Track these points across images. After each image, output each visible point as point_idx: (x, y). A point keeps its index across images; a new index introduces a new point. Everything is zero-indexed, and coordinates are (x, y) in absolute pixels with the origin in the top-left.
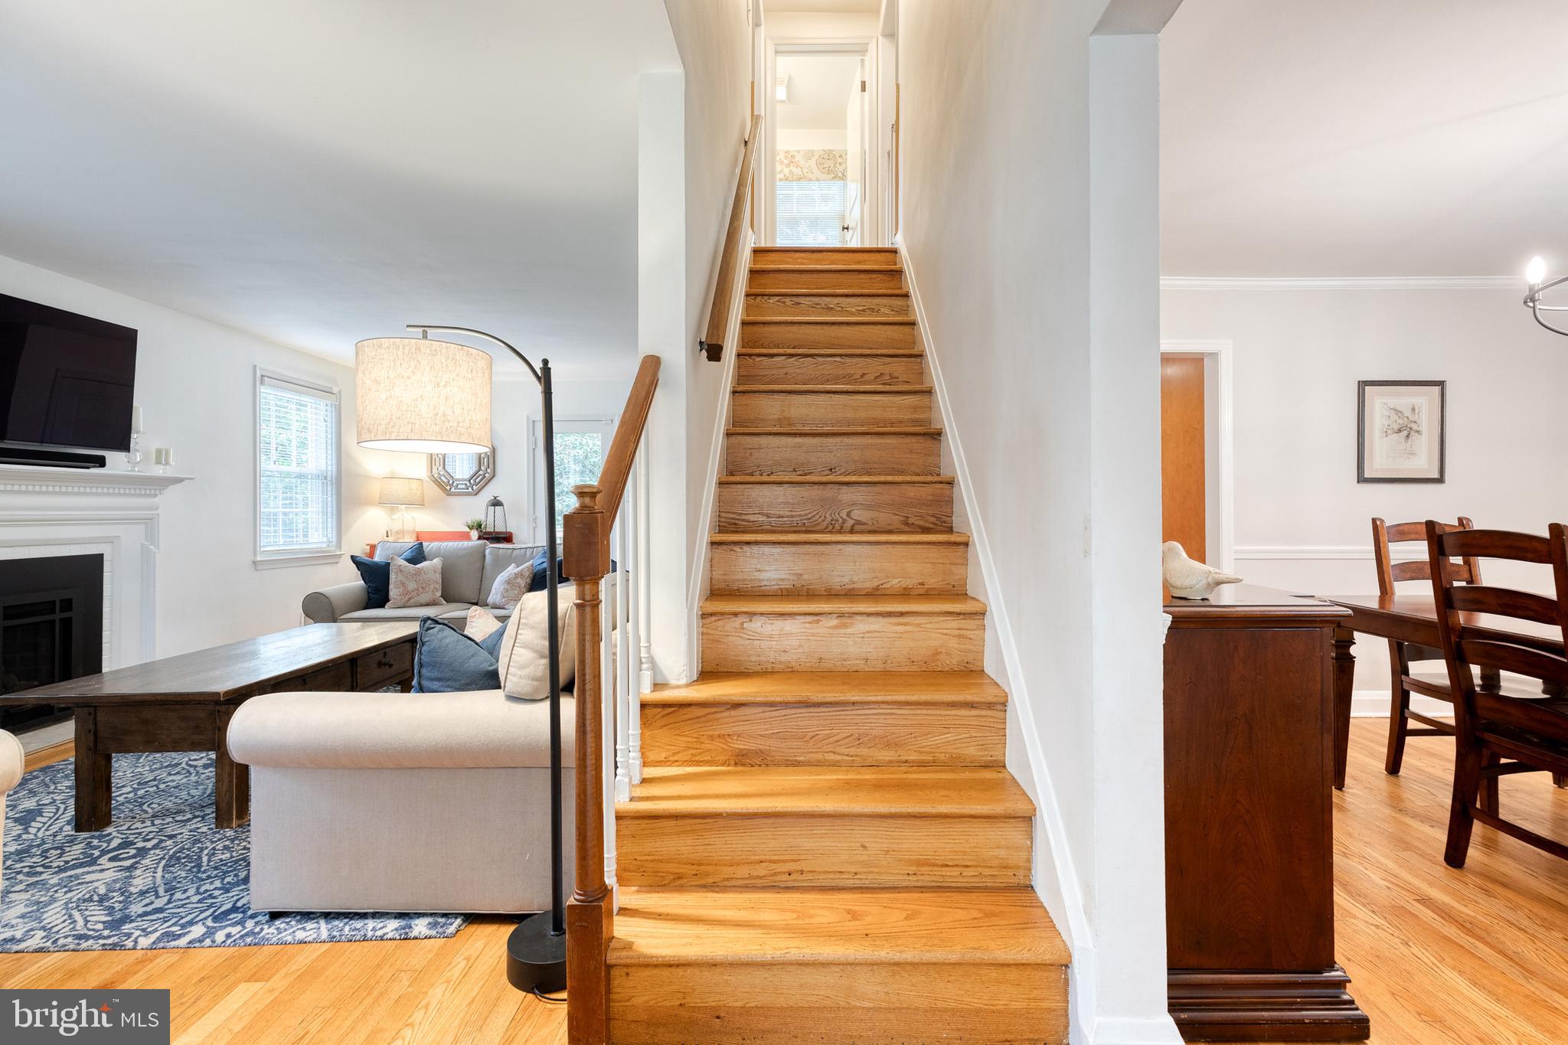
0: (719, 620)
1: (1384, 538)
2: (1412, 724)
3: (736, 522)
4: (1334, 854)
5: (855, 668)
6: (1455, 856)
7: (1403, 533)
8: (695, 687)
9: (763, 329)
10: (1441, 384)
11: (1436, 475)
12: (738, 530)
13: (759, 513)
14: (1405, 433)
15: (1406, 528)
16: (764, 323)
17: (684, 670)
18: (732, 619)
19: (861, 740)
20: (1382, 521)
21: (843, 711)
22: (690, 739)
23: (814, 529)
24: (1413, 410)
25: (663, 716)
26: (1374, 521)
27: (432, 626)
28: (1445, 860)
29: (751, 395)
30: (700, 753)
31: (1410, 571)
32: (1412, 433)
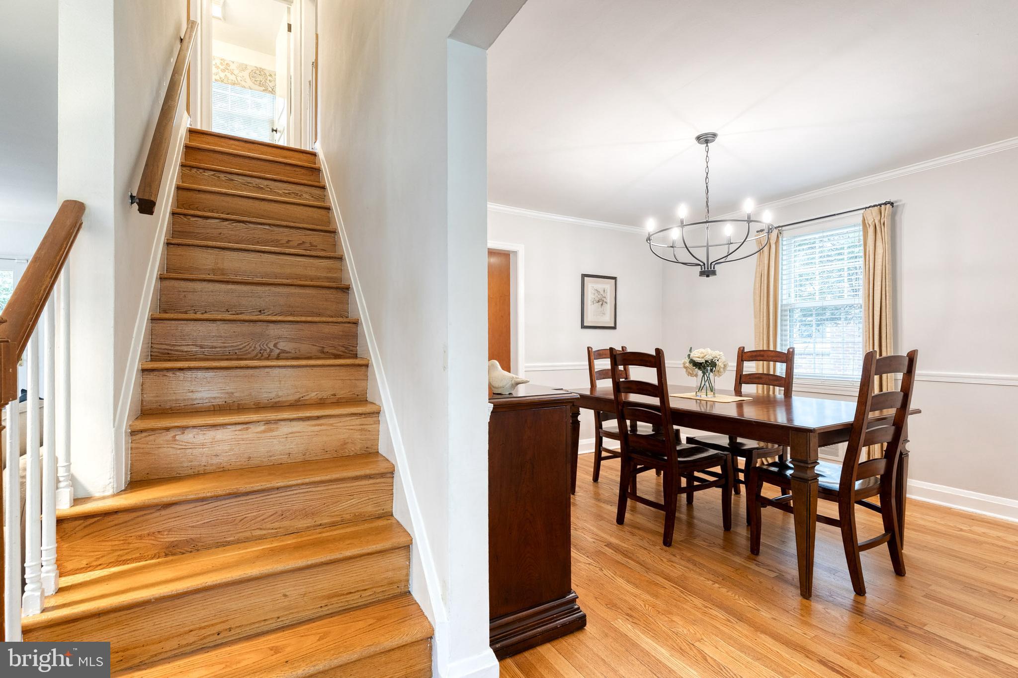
0: (149, 435)
1: (592, 357)
2: (604, 454)
3: (170, 352)
4: (571, 530)
6: (620, 520)
7: (600, 354)
8: (124, 496)
9: (197, 196)
10: (615, 278)
11: (613, 325)
12: (171, 358)
13: (192, 345)
14: (601, 303)
15: (601, 352)
17: (110, 483)
18: (164, 434)
19: (284, 516)
20: (592, 348)
21: (268, 495)
22: (117, 543)
24: (604, 291)
25: (85, 527)
26: (588, 348)
28: (617, 522)
29: (185, 248)
30: (129, 553)
31: (603, 374)
32: (604, 303)
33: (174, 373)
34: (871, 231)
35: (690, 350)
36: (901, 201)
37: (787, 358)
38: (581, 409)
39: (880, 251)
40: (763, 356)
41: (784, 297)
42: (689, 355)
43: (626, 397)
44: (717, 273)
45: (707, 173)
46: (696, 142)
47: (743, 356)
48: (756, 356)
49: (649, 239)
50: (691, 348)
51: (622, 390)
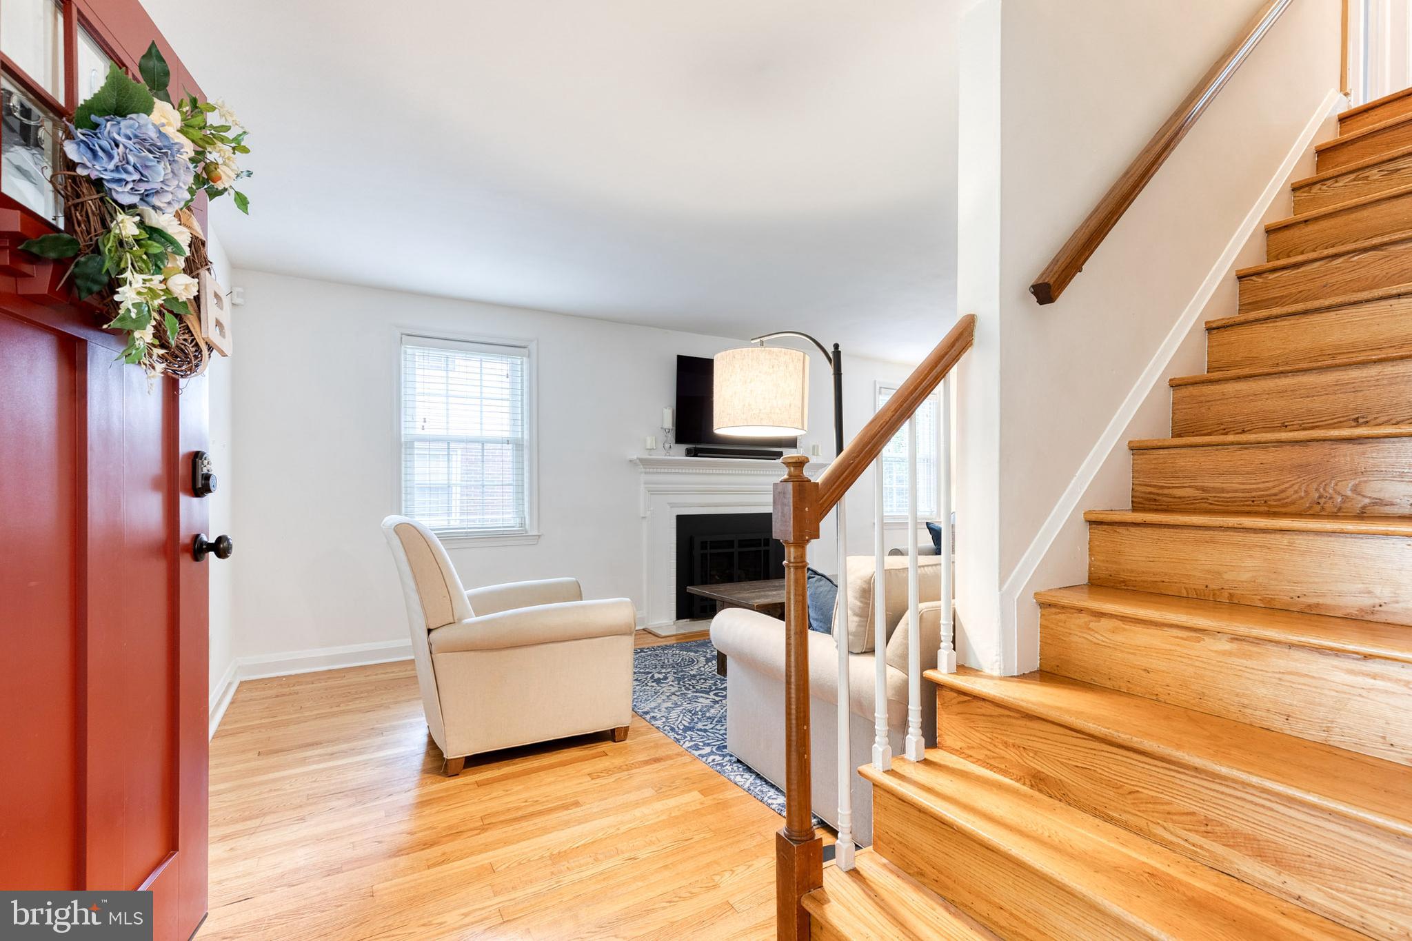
0: (1059, 613)
3: (1157, 498)
5: (1265, 724)
8: (1014, 684)
9: (1303, 231)
12: (1159, 507)
13: (1189, 487)
16: (1306, 221)
17: (997, 661)
18: (1076, 615)
19: (1209, 828)
22: (984, 737)
23: (1283, 510)
25: (959, 703)
27: (813, 576)
29: (1235, 329)
30: (994, 758)
33: (1128, 530)
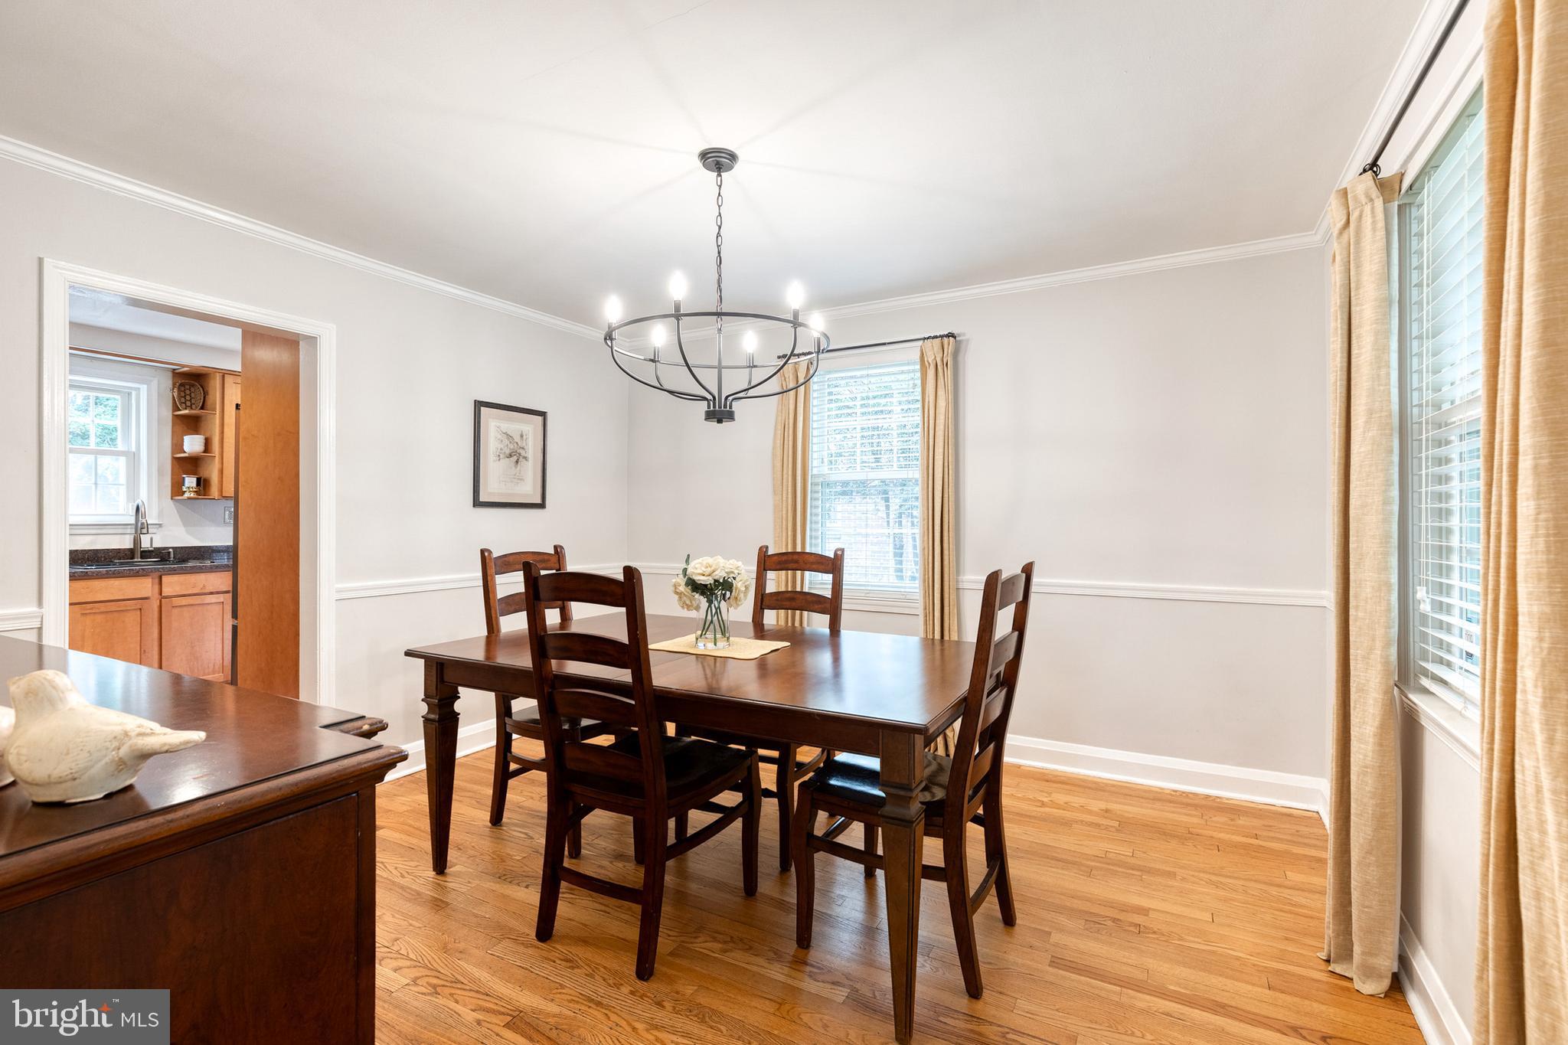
1: (491, 570)
7: (506, 563)
10: (543, 414)
11: (538, 500)
14: (515, 458)
15: (511, 559)
20: (490, 552)
24: (522, 436)
26: (482, 552)
28: (537, 935)
31: (511, 605)
32: (521, 459)
34: (931, 373)
35: (687, 561)
36: (964, 334)
37: (833, 565)
38: (460, 689)
39: (942, 403)
40: (797, 562)
41: (815, 463)
42: (685, 571)
43: (560, 666)
44: (736, 416)
45: (720, 227)
46: (699, 164)
47: (766, 562)
48: (786, 562)
49: (609, 337)
50: (689, 555)
51: (550, 652)
